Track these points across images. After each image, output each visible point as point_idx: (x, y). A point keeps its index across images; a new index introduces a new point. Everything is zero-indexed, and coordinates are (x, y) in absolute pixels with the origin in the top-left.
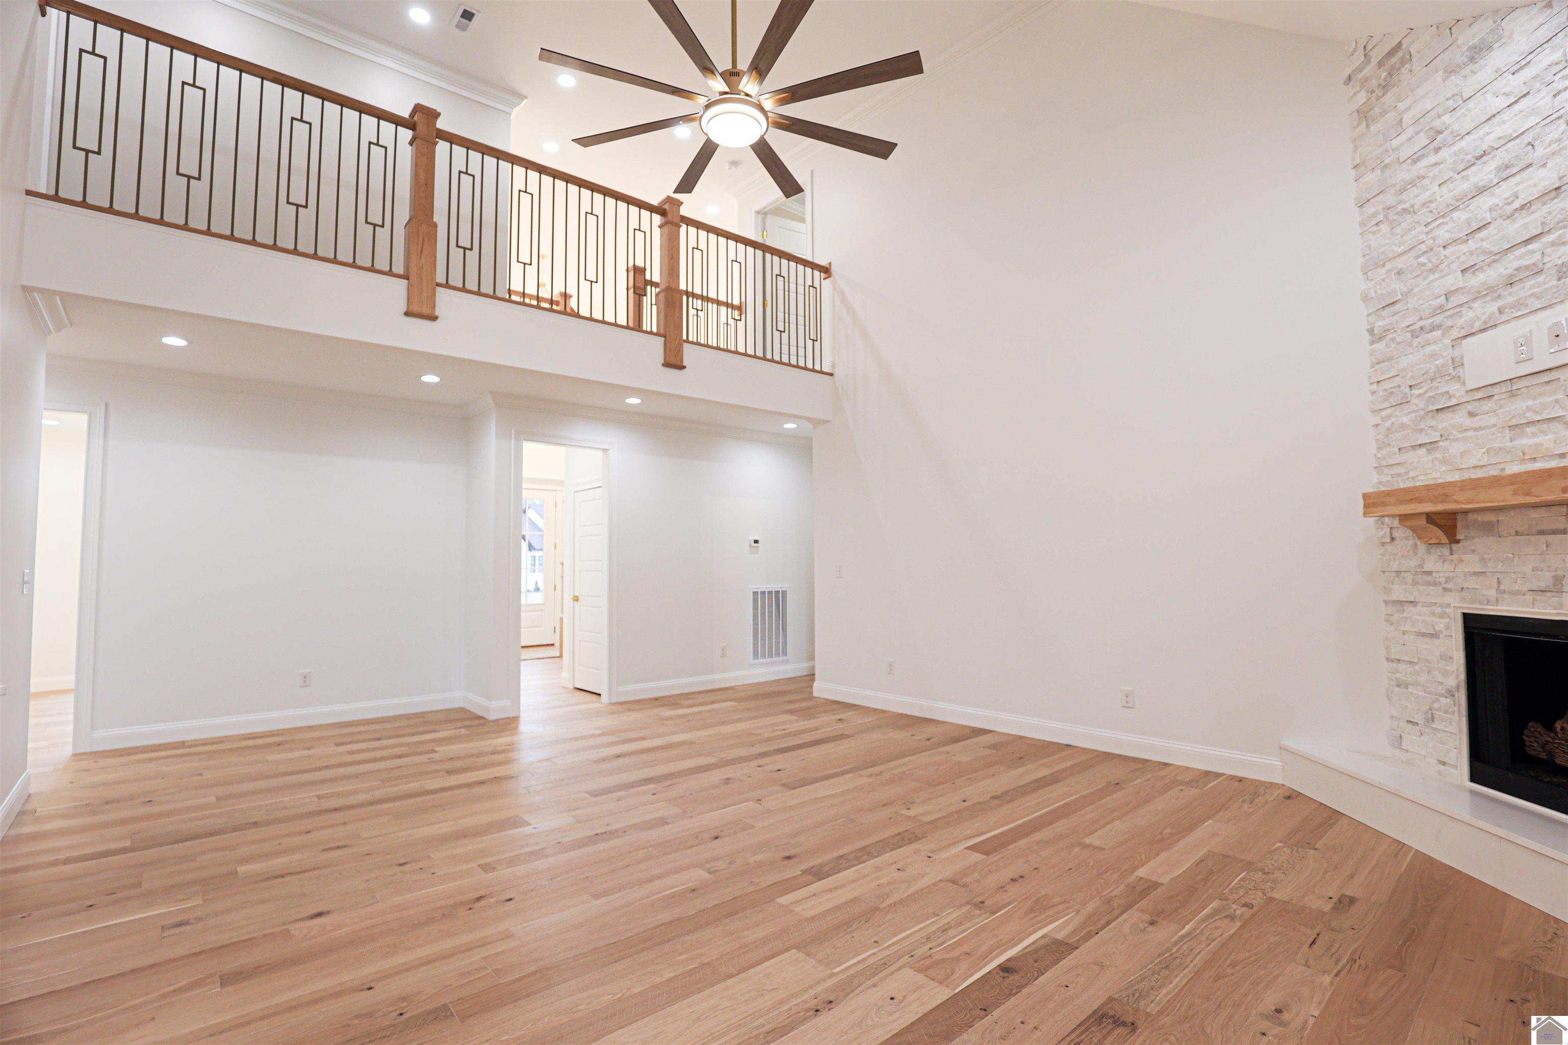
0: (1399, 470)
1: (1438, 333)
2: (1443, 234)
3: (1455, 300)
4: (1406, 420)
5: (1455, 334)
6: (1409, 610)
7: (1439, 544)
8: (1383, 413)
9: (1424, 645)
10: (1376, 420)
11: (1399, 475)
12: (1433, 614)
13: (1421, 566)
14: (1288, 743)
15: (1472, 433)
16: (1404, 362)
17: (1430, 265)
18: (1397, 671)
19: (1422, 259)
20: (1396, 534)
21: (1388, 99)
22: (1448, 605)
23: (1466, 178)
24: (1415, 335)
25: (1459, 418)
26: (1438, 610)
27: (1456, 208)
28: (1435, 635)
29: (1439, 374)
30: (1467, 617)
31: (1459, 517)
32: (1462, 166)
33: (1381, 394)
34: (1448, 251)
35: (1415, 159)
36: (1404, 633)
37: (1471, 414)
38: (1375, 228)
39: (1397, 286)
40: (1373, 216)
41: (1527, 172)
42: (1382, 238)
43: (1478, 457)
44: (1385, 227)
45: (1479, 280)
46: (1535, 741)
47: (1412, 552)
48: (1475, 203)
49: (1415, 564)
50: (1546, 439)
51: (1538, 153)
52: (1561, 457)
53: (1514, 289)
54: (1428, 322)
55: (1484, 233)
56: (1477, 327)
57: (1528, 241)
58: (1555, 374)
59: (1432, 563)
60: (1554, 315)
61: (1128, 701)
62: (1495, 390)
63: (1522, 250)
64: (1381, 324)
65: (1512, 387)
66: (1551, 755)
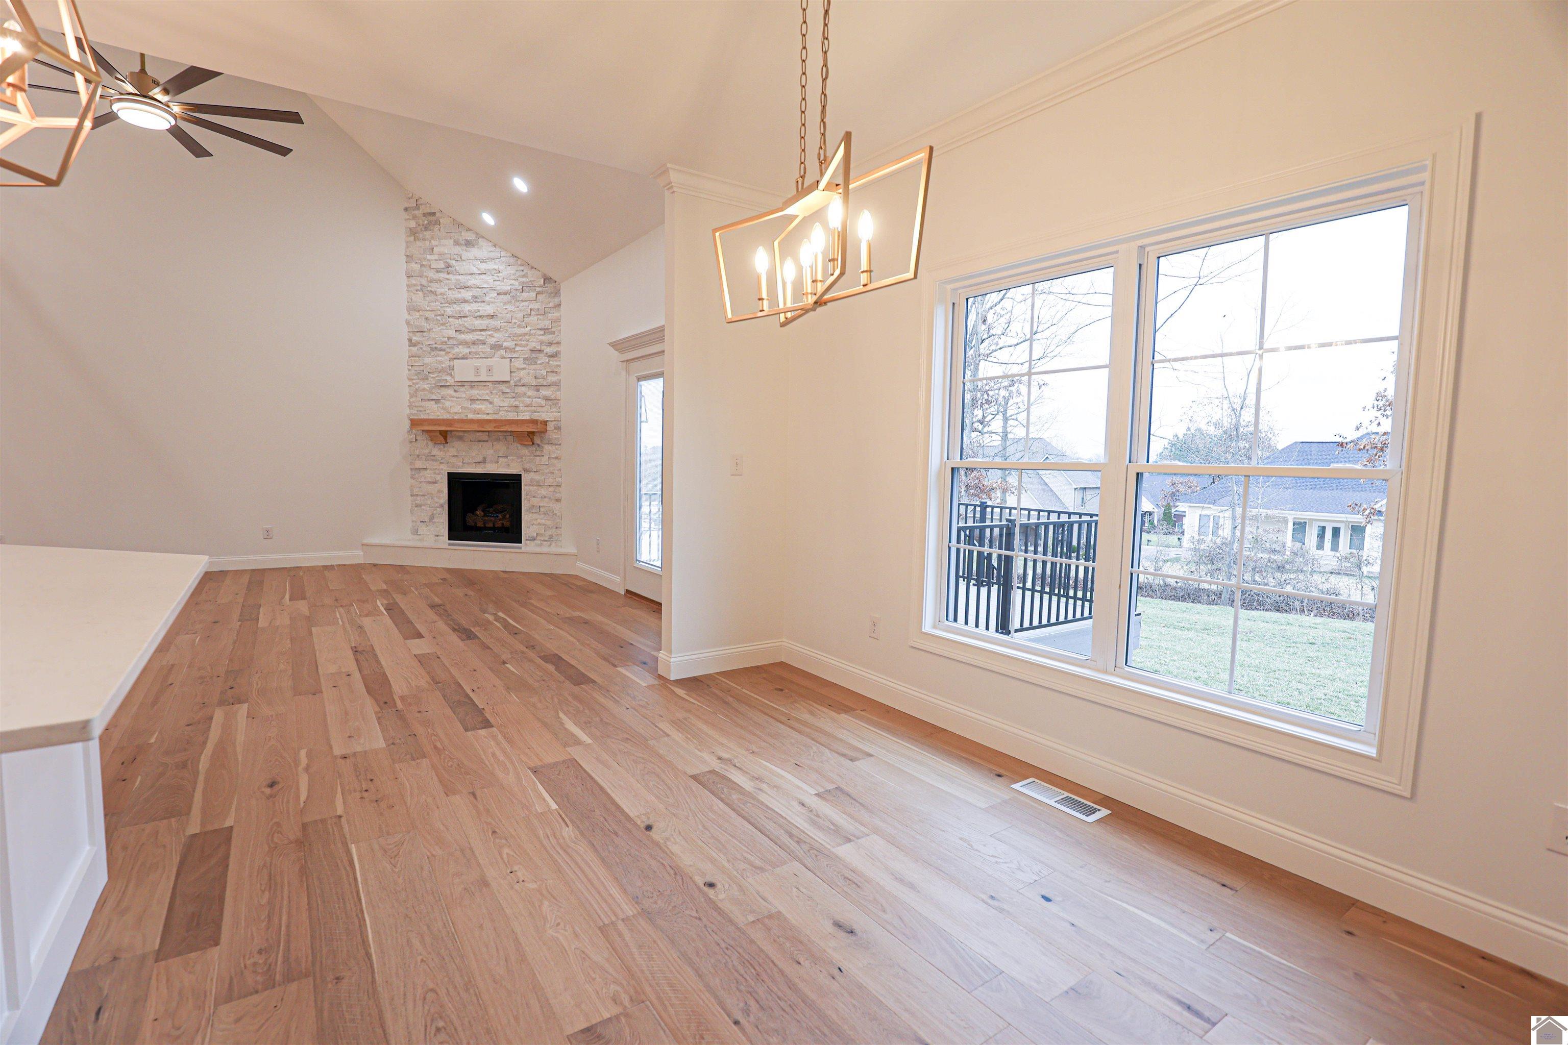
0: (419, 409)
1: (443, 353)
2: (449, 311)
3: (451, 342)
4: (426, 387)
5: (451, 356)
6: (423, 473)
7: (440, 443)
8: (414, 381)
9: (430, 487)
10: (410, 383)
11: (421, 411)
12: (435, 473)
13: (430, 453)
14: (365, 541)
15: (455, 399)
16: (427, 360)
17: (441, 322)
18: (415, 500)
19: (439, 318)
20: (418, 438)
21: (428, 234)
22: (442, 469)
23: (460, 293)
24: (432, 349)
25: (450, 392)
26: (437, 472)
27: (455, 303)
28: (435, 483)
29: (442, 371)
30: (448, 473)
31: (448, 433)
32: (458, 286)
33: (413, 372)
34: (451, 320)
35: (438, 271)
36: (420, 482)
37: (455, 391)
38: (415, 292)
39: (426, 326)
40: (415, 285)
41: (483, 304)
42: (418, 298)
43: (457, 409)
44: (420, 294)
45: (462, 337)
46: (470, 519)
47: (425, 446)
48: (463, 305)
49: (427, 451)
50: (483, 406)
51: (487, 299)
52: (488, 414)
53: (475, 347)
54: (439, 346)
55: (465, 319)
56: (460, 355)
57: (481, 330)
58: (488, 384)
59: (435, 452)
60: (489, 362)
61: (268, 534)
62: (466, 384)
63: (479, 333)
64: (415, 338)
65: (472, 384)
66: (476, 523)
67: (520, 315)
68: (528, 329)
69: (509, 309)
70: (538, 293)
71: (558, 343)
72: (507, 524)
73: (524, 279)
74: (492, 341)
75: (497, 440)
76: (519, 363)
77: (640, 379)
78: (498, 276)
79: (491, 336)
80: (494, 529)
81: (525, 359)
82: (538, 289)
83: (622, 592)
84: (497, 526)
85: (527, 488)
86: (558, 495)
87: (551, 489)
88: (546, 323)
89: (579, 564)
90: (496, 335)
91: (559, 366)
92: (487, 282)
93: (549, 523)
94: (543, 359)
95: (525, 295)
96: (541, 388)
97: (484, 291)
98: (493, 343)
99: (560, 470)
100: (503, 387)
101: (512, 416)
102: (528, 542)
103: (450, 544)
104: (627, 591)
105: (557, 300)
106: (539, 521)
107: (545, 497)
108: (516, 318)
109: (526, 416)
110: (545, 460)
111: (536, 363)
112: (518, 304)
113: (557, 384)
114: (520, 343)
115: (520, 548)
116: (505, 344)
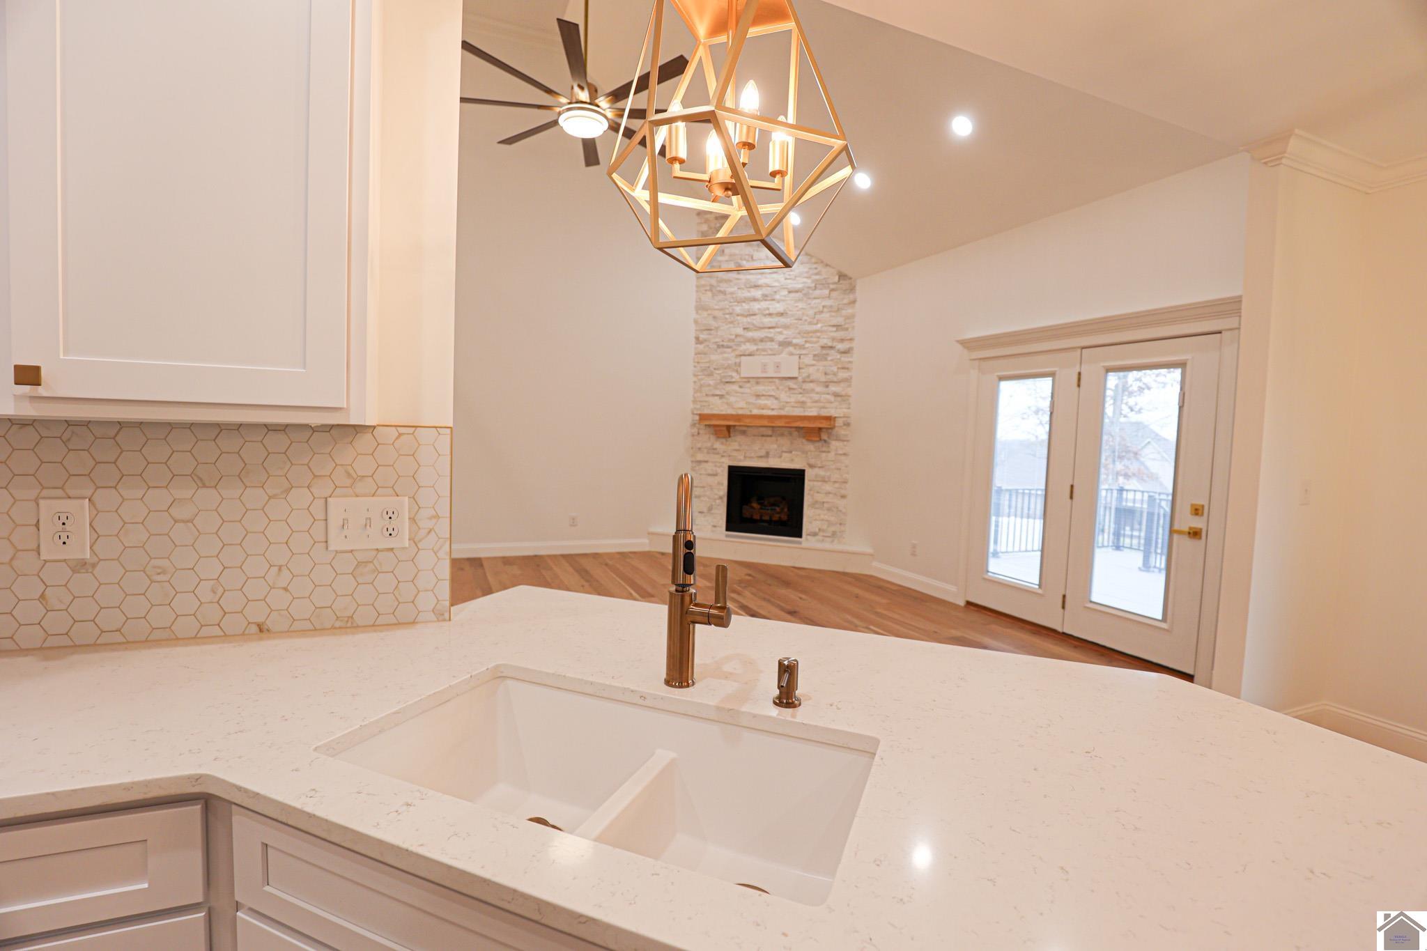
0: (704, 404)
1: (729, 350)
2: (738, 309)
3: (739, 339)
4: (711, 383)
5: (737, 353)
6: (704, 465)
7: (724, 437)
8: (700, 377)
9: (710, 480)
10: (695, 379)
11: (704, 406)
12: (716, 466)
13: (712, 446)
14: (653, 529)
15: (740, 394)
16: (714, 357)
17: (729, 320)
19: (727, 316)
20: (701, 432)
22: (723, 463)
23: (749, 291)
24: (719, 346)
25: (735, 387)
26: (718, 464)
27: (744, 302)
28: (716, 475)
29: (729, 367)
30: (730, 467)
31: (732, 428)
33: (699, 368)
34: (739, 318)
36: (701, 474)
37: (741, 387)
38: (704, 292)
39: (713, 324)
40: (704, 286)
41: (773, 302)
42: (707, 298)
43: (742, 404)
44: (709, 294)
45: (750, 334)
46: (747, 512)
47: (707, 440)
48: (752, 304)
49: (709, 445)
50: (768, 402)
51: (777, 297)
52: (773, 409)
53: (763, 344)
54: (725, 344)
55: (754, 317)
56: (747, 353)
57: (770, 328)
58: (774, 380)
59: (718, 445)
60: (777, 359)
61: (573, 522)
62: (751, 380)
63: (767, 330)
64: (702, 336)
65: (758, 380)
66: (752, 516)
67: (811, 312)
68: (819, 325)
69: (800, 307)
70: (832, 290)
71: (851, 340)
72: (784, 517)
73: (817, 277)
74: (780, 338)
75: (782, 435)
76: (808, 360)
77: (1002, 378)
78: (789, 275)
79: (780, 333)
80: (770, 522)
81: (815, 355)
82: (832, 286)
83: (962, 603)
84: (774, 519)
85: (811, 483)
86: (843, 492)
87: (837, 485)
88: (839, 320)
89: (875, 564)
90: (785, 332)
91: (850, 362)
92: (777, 281)
93: (832, 519)
94: (833, 355)
95: (817, 292)
96: (831, 384)
97: (775, 289)
98: (781, 340)
99: (846, 466)
100: (791, 384)
101: (798, 412)
102: (809, 537)
103: (727, 536)
104: (969, 603)
105: (851, 297)
106: (822, 517)
107: (830, 493)
108: (807, 316)
109: (813, 412)
110: (831, 456)
111: (826, 360)
112: (809, 301)
113: (847, 380)
114: (809, 339)
115: (800, 543)
116: (795, 341)
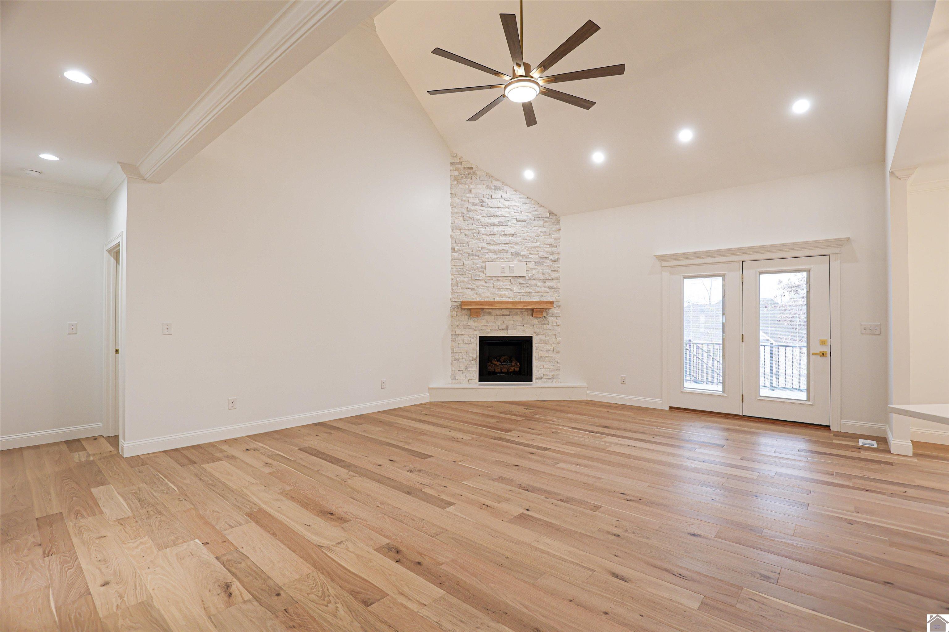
0: (460, 294)
1: (477, 257)
3: (484, 250)
4: (465, 279)
5: (484, 259)
6: (461, 337)
7: (476, 317)
8: (456, 276)
9: (466, 347)
10: (453, 277)
11: (460, 296)
12: (470, 337)
13: (467, 324)
14: (431, 386)
15: (485, 288)
16: (466, 262)
17: (477, 237)
18: (456, 355)
19: (475, 234)
20: (458, 314)
21: (468, 180)
22: (475, 335)
23: (490, 219)
24: (469, 255)
25: (482, 283)
26: (472, 336)
27: (487, 226)
28: (470, 343)
29: (477, 269)
30: (479, 337)
31: (481, 310)
32: (489, 215)
33: (455, 269)
34: (483, 236)
35: (474, 204)
36: (459, 344)
37: (486, 282)
38: (457, 217)
39: (465, 239)
40: (457, 213)
41: (506, 227)
42: (459, 221)
43: (489, 294)
44: (461, 218)
45: (492, 247)
46: (491, 368)
47: (464, 319)
48: (492, 227)
49: (465, 323)
50: (507, 293)
51: (509, 224)
52: (509, 297)
53: (501, 254)
54: (474, 253)
55: (494, 236)
56: (490, 259)
57: (505, 244)
58: (510, 278)
59: (471, 322)
60: (511, 264)
61: (383, 386)
62: (493, 278)
63: (503, 245)
64: (457, 248)
65: (498, 278)
66: (495, 370)
67: (533, 235)
68: (538, 244)
69: (525, 231)
70: (545, 222)
71: (558, 253)
72: (517, 369)
73: (536, 213)
74: (513, 250)
75: (516, 314)
76: (532, 265)
77: (685, 277)
78: (517, 210)
79: (512, 247)
80: (507, 373)
81: (535, 263)
82: (545, 219)
83: (668, 409)
84: (510, 370)
85: (537, 345)
86: (558, 349)
87: (553, 345)
88: (550, 241)
89: (589, 392)
90: (515, 247)
91: (558, 267)
92: (510, 213)
93: (552, 367)
94: (548, 263)
95: (536, 223)
96: (546, 281)
97: (508, 219)
98: (513, 252)
99: (559, 333)
100: (521, 281)
101: (527, 299)
102: (537, 380)
103: (479, 385)
104: (671, 408)
105: (558, 226)
106: (545, 366)
107: (549, 351)
108: (530, 237)
109: (536, 299)
110: (550, 327)
111: (543, 265)
112: (531, 228)
113: (557, 278)
114: (532, 252)
115: (531, 385)
116: (523, 253)
